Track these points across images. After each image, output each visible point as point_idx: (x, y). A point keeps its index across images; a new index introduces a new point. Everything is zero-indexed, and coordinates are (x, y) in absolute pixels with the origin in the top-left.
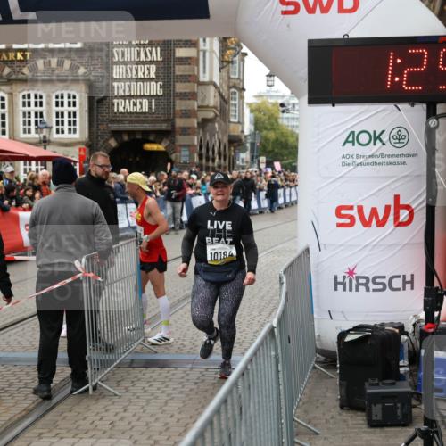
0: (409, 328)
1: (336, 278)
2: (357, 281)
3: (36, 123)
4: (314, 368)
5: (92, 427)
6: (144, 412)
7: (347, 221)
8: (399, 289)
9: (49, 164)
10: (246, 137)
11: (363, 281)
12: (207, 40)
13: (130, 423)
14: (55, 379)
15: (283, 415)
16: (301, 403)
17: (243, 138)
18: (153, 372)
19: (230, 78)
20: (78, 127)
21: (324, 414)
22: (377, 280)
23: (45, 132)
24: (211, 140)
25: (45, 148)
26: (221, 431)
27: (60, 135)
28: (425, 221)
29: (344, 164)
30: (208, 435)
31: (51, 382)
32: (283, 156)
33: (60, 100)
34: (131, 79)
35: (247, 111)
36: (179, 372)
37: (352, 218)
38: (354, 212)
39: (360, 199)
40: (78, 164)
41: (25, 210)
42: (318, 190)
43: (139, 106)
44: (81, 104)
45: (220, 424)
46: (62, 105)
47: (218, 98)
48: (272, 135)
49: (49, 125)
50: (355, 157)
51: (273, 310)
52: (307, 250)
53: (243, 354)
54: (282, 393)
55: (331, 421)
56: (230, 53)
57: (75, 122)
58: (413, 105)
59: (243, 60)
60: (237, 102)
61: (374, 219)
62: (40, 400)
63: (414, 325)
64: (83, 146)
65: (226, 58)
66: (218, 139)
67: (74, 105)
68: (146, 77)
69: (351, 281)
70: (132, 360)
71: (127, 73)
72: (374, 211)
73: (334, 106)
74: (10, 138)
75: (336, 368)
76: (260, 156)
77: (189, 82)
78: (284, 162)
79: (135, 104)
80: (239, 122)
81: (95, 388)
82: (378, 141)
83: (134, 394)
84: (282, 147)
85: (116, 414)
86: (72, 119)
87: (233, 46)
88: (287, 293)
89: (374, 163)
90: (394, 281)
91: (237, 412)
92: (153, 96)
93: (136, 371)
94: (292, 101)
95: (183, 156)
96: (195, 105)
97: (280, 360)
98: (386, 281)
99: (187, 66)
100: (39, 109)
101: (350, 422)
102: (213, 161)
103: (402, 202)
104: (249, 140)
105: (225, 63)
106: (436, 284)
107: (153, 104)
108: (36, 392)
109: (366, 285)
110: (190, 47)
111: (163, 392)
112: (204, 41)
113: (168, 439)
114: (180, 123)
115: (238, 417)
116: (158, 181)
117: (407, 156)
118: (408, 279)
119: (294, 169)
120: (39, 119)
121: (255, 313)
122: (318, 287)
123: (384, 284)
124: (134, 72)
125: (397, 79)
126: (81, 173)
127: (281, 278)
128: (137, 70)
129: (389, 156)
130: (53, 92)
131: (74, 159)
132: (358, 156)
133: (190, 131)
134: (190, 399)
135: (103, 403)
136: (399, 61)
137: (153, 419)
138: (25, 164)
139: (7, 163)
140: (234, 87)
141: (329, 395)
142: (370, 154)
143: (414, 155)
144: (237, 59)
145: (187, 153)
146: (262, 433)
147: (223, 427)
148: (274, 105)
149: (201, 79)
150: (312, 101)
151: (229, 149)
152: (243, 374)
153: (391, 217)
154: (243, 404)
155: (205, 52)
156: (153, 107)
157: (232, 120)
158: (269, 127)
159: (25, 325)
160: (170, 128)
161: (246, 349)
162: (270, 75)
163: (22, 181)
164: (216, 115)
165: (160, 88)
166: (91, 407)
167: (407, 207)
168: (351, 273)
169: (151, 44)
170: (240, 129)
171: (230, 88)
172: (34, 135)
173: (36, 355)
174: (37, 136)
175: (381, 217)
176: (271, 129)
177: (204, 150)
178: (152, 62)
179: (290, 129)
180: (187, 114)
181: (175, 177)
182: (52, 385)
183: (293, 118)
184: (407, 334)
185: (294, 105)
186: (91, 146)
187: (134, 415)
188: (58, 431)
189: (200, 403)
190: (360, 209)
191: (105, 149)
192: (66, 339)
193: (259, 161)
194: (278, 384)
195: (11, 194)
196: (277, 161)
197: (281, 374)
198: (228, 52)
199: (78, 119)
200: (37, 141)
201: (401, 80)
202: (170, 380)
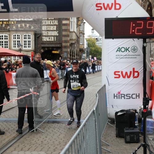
0: (138, 111)
1: (114, 94)
2: (121, 95)
3: (18, 44)
4: (108, 124)
5: (35, 143)
6: (52, 138)
7: (118, 76)
8: (135, 98)
9: (22, 58)
10: (85, 49)
11: (123, 96)
12: (73, 18)
13: (48, 142)
14: (23, 127)
15: (98, 139)
16: (103, 135)
17: (84, 50)
18: (55, 125)
19: (80, 30)
20: (31, 45)
21: (111, 139)
22: (128, 95)
23: (20, 47)
24: (74, 49)
25: (20, 52)
26: (77, 144)
27: (25, 48)
28: (143, 76)
29: (117, 58)
30: (73, 146)
31: (22, 128)
32: (97, 55)
33: (25, 37)
34: (48, 30)
35: (85, 41)
36: (64, 125)
37: (119, 75)
38: (120, 73)
39: (122, 69)
40: (31, 58)
41: (14, 72)
42: (108, 66)
43: (51, 39)
44: (32, 38)
45: (77, 142)
46: (26, 39)
47: (76, 37)
48: (93, 49)
49: (22, 45)
50: (120, 55)
51: (94, 105)
52: (105, 86)
53: (84, 119)
54: (97, 132)
55: (113, 141)
56: (80, 22)
57: (30, 44)
58: (138, 39)
59: (84, 25)
60: (82, 38)
61: (126, 76)
62: (19, 134)
63: (140, 110)
64: (33, 52)
65: (79, 24)
66: (76, 50)
67: (30, 39)
68: (53, 30)
69: (119, 95)
70: (49, 121)
71: (47, 28)
72: (126, 73)
73: (113, 39)
74: (9, 49)
75: (115, 124)
76: (90, 55)
77: (67, 31)
78: (97, 57)
79: (49, 38)
80: (83, 44)
81: (36, 130)
82: (127, 51)
83: (49, 132)
84: (97, 53)
85: (43, 139)
86: (29, 43)
87: (81, 20)
88: (98, 99)
89: (126, 58)
90: (133, 96)
91: (83, 138)
92: (55, 36)
93: (50, 125)
94: (100, 38)
95: (65, 55)
96: (69, 39)
97: (96, 121)
98: (130, 96)
99: (66, 26)
100: (18, 40)
101: (119, 142)
102: (75, 56)
103: (135, 70)
104: (86, 50)
105: (78, 26)
106: (147, 97)
107: (55, 38)
108: (17, 131)
109: (124, 97)
110: (67, 20)
111: (59, 131)
112: (72, 18)
113: (60, 147)
114: (64, 44)
115: (83, 140)
116: (57, 63)
117: (137, 55)
118: (138, 95)
119: (101, 59)
120: (18, 43)
121: (88, 106)
122: (108, 98)
123: (130, 97)
124: (49, 28)
125: (133, 31)
126: (32, 60)
127: (96, 95)
128: (50, 27)
129: (131, 55)
130: (23, 34)
131: (30, 56)
132: (121, 55)
133: (67, 47)
134: (67, 134)
135: (39, 135)
136: (134, 25)
137: (55, 140)
138: (14, 57)
139: (8, 57)
140: (81, 33)
141: (112, 132)
142: (125, 55)
143: (139, 55)
144: (82, 24)
145: (66, 54)
146: (91, 145)
147: (78, 143)
148: (94, 39)
149: (71, 30)
150: (106, 38)
151: (80, 53)
152: (84, 126)
153: (132, 75)
154: (84, 135)
155: (72, 22)
156: (55, 39)
157: (81, 44)
158: (92, 46)
159: (14, 109)
160: (60, 46)
161: (85, 118)
162: (93, 29)
163: (13, 63)
164: (75, 42)
165: (58, 33)
166: (35, 136)
167: (137, 72)
168: (119, 93)
169: (55, 19)
170: (83, 47)
171: (80, 33)
172: (17, 48)
173: (17, 119)
174: (18, 48)
175: (129, 75)
176: (93, 47)
177: (71, 53)
178: (55, 25)
179: (99, 46)
180: (66, 42)
181: (62, 62)
182: (22, 129)
183: (100, 43)
184: (137, 113)
185: (100, 39)
186: (35, 52)
187: (49, 139)
188: (24, 144)
189: (70, 135)
190: (122, 72)
191: (40, 53)
192: (27, 114)
193: (89, 57)
194: (96, 129)
195: (9, 67)
196: (95, 57)
197: (97, 126)
198: (79, 22)
199: (31, 43)
200: (18, 50)
201: (135, 31)
202: (61, 127)
